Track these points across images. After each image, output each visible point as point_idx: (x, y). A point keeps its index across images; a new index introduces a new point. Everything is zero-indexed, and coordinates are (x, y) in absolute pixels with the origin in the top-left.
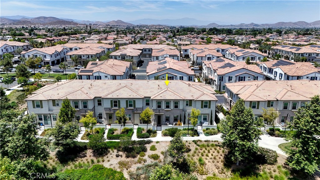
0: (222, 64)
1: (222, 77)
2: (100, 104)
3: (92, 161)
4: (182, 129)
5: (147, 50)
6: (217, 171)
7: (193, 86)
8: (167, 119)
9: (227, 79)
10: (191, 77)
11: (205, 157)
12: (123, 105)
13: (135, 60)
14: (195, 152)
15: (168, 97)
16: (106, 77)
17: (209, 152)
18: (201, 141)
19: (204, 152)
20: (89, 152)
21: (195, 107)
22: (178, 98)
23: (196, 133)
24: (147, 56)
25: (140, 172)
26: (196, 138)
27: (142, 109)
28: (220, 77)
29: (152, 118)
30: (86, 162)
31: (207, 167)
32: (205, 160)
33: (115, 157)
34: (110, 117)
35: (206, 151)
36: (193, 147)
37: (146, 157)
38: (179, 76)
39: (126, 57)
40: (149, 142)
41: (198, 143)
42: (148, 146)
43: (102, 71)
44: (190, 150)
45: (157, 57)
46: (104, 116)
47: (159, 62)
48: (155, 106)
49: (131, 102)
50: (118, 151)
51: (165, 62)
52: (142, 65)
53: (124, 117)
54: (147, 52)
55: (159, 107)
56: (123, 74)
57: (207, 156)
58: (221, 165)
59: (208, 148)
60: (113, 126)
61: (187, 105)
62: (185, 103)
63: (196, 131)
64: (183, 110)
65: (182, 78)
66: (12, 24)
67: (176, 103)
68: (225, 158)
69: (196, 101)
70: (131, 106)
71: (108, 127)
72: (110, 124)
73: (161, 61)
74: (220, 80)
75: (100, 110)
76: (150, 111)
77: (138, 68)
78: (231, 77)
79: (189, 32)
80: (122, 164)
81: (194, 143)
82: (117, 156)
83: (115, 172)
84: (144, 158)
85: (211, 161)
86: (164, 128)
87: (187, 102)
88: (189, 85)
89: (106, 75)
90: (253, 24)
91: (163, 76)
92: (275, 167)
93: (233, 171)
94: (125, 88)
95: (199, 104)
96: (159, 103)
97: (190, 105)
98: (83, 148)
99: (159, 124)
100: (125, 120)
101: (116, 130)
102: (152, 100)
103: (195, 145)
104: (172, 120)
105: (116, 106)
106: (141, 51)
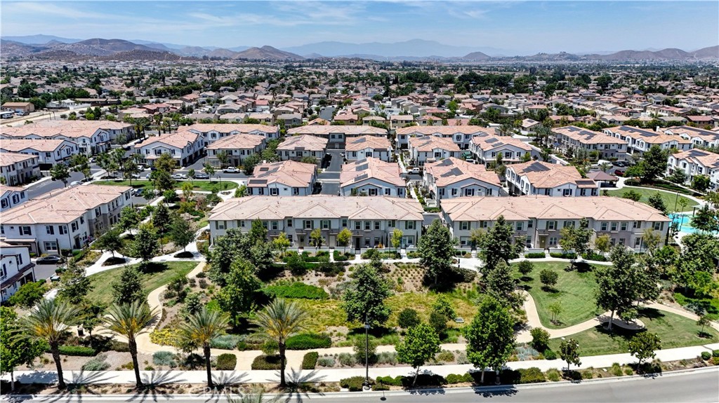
0: (447, 169)
1: (444, 189)
2: (290, 225)
3: (293, 280)
4: (383, 252)
5: (337, 136)
6: (415, 289)
7: (398, 204)
8: (367, 242)
9: (450, 192)
10: (402, 190)
11: (404, 277)
12: (317, 225)
13: (319, 158)
14: (395, 273)
15: (368, 217)
16: (285, 189)
17: (409, 272)
18: (402, 263)
19: (404, 273)
20: (287, 273)
21: (399, 228)
22: (379, 218)
23: (399, 256)
24: (337, 146)
25: (340, 288)
26: (397, 261)
27: (338, 230)
28: (440, 190)
29: (351, 240)
30: (286, 281)
31: (405, 285)
32: (404, 280)
33: (314, 276)
34: (302, 240)
35: (406, 272)
36: (393, 269)
37: (345, 276)
38: (384, 188)
39: (303, 153)
40: (347, 264)
41: (399, 265)
42: (347, 268)
43: (279, 181)
44: (389, 271)
45: (353, 152)
46: (295, 238)
47: (358, 165)
48: (353, 226)
49: (326, 223)
50: (317, 271)
51: (366, 167)
52: (328, 165)
53: (320, 238)
54: (337, 140)
55: (358, 227)
56: (308, 185)
57: (407, 276)
58: (419, 284)
59: (408, 269)
60: (306, 249)
61: (390, 225)
62: (388, 224)
63: (399, 254)
64: (385, 231)
65: (388, 192)
66: (34, 58)
67: (377, 223)
68: (424, 278)
69: (399, 221)
70: (326, 226)
71: (301, 251)
72: (302, 248)
73: (361, 164)
74: (440, 193)
75: (291, 231)
76: (348, 232)
77: (324, 169)
78: (456, 190)
79: (419, 82)
80: (321, 282)
81: (394, 265)
82: (316, 275)
83: (316, 288)
84: (343, 277)
85: (410, 280)
86: (363, 251)
87: (390, 222)
88: (393, 203)
89: (286, 187)
90: (564, 54)
91: (363, 188)
92: (471, 284)
93: (431, 289)
94: (318, 207)
95: (403, 225)
96: (358, 223)
97: (394, 226)
98: (282, 269)
99: (358, 247)
100: (321, 242)
101: (310, 253)
102: (350, 220)
103: (396, 267)
104: (372, 242)
105: (308, 226)
106: (326, 141)
